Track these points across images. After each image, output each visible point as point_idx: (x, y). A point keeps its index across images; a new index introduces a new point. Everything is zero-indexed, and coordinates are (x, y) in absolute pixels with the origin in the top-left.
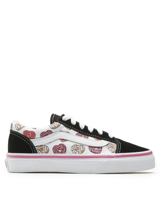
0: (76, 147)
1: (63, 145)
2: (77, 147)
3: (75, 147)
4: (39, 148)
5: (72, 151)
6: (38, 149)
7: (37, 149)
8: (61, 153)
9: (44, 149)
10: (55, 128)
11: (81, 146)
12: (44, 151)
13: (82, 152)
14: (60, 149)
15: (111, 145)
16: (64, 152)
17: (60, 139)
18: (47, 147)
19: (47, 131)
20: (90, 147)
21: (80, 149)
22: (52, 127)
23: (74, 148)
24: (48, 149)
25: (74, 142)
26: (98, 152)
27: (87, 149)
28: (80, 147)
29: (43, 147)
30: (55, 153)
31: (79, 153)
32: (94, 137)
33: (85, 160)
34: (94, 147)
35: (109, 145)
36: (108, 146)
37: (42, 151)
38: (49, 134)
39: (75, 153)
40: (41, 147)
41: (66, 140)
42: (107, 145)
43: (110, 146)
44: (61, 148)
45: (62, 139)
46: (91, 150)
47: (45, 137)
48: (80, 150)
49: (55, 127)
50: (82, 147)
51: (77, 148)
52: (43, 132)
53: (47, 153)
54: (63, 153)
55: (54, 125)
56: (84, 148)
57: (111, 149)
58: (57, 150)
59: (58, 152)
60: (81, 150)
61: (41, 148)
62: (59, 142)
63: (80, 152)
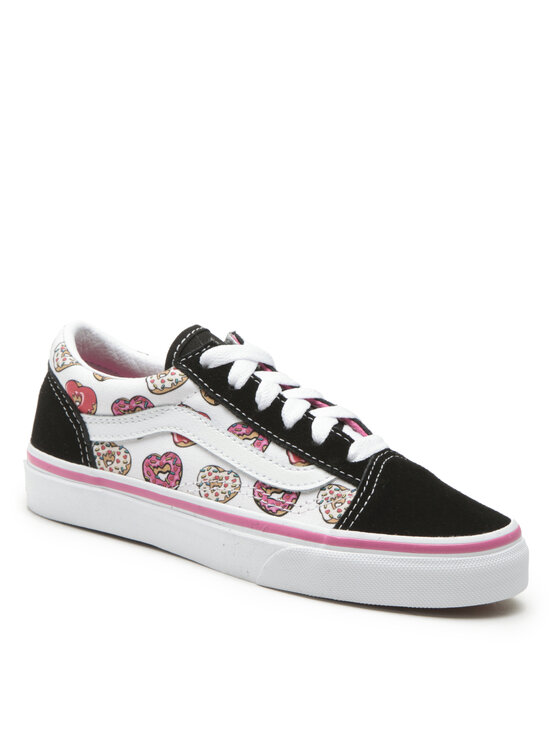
0: (214, 475)
1: (175, 457)
2: (218, 474)
3: (210, 474)
4: (101, 451)
5: (199, 486)
6: (99, 454)
7: (95, 454)
8: (164, 484)
9: (117, 457)
10: (163, 391)
11: (231, 475)
12: (115, 463)
13: (229, 497)
14: (164, 469)
15: (336, 493)
16: (173, 484)
17: (172, 434)
18: (127, 452)
19: (136, 398)
20: (259, 485)
21: (226, 486)
22: (152, 388)
23: (207, 477)
24: (128, 459)
25: (213, 455)
26: (278, 510)
27: (247, 489)
28: (227, 478)
29: (116, 449)
30: (147, 480)
31: (217, 500)
32: (288, 449)
33: (227, 530)
34: (271, 488)
35: (327, 491)
36: (322, 492)
37: (109, 463)
38: (142, 409)
39: (207, 496)
40: (110, 449)
41: (189, 443)
42: (322, 488)
43: (331, 493)
44: (167, 468)
45: (179, 436)
46: (258, 498)
47: (128, 417)
48: (222, 488)
49: (163, 388)
50: (234, 481)
51: (217, 478)
52: (119, 400)
53: (124, 472)
54: (170, 487)
55: (163, 381)
56: (238, 483)
57: (329, 507)
58: (156, 471)
59: (156, 480)
60: (228, 489)
61: (109, 452)
62: (166, 446)
63: (222, 497)
